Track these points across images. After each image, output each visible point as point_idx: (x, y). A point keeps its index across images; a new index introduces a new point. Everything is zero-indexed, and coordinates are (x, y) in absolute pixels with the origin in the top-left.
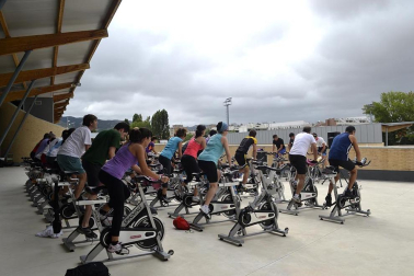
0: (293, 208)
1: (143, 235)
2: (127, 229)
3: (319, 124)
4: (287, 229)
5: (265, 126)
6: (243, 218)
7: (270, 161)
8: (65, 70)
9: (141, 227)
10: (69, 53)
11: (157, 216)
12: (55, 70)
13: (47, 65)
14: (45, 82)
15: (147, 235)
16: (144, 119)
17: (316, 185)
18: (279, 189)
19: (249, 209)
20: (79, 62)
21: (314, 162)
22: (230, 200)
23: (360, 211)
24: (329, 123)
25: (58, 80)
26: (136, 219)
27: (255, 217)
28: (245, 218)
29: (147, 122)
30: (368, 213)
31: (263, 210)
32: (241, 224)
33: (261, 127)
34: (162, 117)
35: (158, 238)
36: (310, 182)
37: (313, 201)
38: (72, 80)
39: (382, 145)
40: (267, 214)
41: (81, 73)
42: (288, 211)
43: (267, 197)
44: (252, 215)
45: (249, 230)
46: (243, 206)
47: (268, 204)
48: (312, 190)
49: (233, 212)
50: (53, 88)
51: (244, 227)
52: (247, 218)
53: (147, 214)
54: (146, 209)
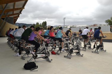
1: (44, 55)
2: (40, 53)
3: (92, 26)
4: (83, 54)
5: (75, 26)
7: (77, 36)
8: (17, 9)
9: (43, 53)
10: (18, 4)
11: (48, 50)
12: (14, 9)
13: (12, 8)
14: (11, 13)
15: (45, 55)
16: (39, 24)
17: (91, 43)
18: (80, 44)
19: (72, 49)
20: (21, 7)
21: (91, 36)
22: (67, 46)
23: (103, 50)
24: (94, 25)
25: (15, 12)
26: (42, 51)
27: (74, 51)
28: (71, 51)
30: (105, 51)
31: (76, 49)
32: (70, 53)
33: (74, 26)
34: (45, 23)
35: (48, 56)
36: (89, 42)
37: (90, 47)
38: (19, 12)
39: (110, 32)
40: (77, 50)
41: (22, 10)
42: (83, 50)
43: (77, 46)
45: (72, 54)
47: (78, 48)
48: (90, 44)
49: (68, 50)
50: (13, 14)
51: (71, 54)
52: (72, 51)
53: (45, 50)
54: (45, 48)
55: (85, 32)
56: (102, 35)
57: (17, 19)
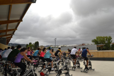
0: (73, 69)
3: (80, 45)
4: (72, 75)
5: (66, 46)
6: (60, 72)
7: (67, 55)
8: (10, 30)
9: (30, 75)
11: (35, 72)
12: (7, 30)
13: (5, 29)
14: (4, 34)
18: (70, 63)
19: (61, 70)
20: (14, 28)
21: (79, 56)
22: (56, 67)
23: (92, 69)
24: (83, 45)
25: (8, 33)
26: (29, 73)
27: (63, 72)
29: (33, 45)
30: (94, 70)
32: (59, 74)
33: (65, 46)
34: (37, 43)
36: (78, 61)
37: (79, 66)
38: (12, 33)
39: (97, 51)
40: (66, 71)
41: (15, 31)
42: (72, 70)
43: (66, 66)
44: (62, 71)
46: (60, 69)
47: (66, 68)
48: (79, 63)
49: (57, 70)
50: (6, 35)
51: (60, 75)
52: (61, 72)
53: (32, 71)
54: (32, 70)
55: (74, 51)
56: (90, 54)
57: (10, 39)
